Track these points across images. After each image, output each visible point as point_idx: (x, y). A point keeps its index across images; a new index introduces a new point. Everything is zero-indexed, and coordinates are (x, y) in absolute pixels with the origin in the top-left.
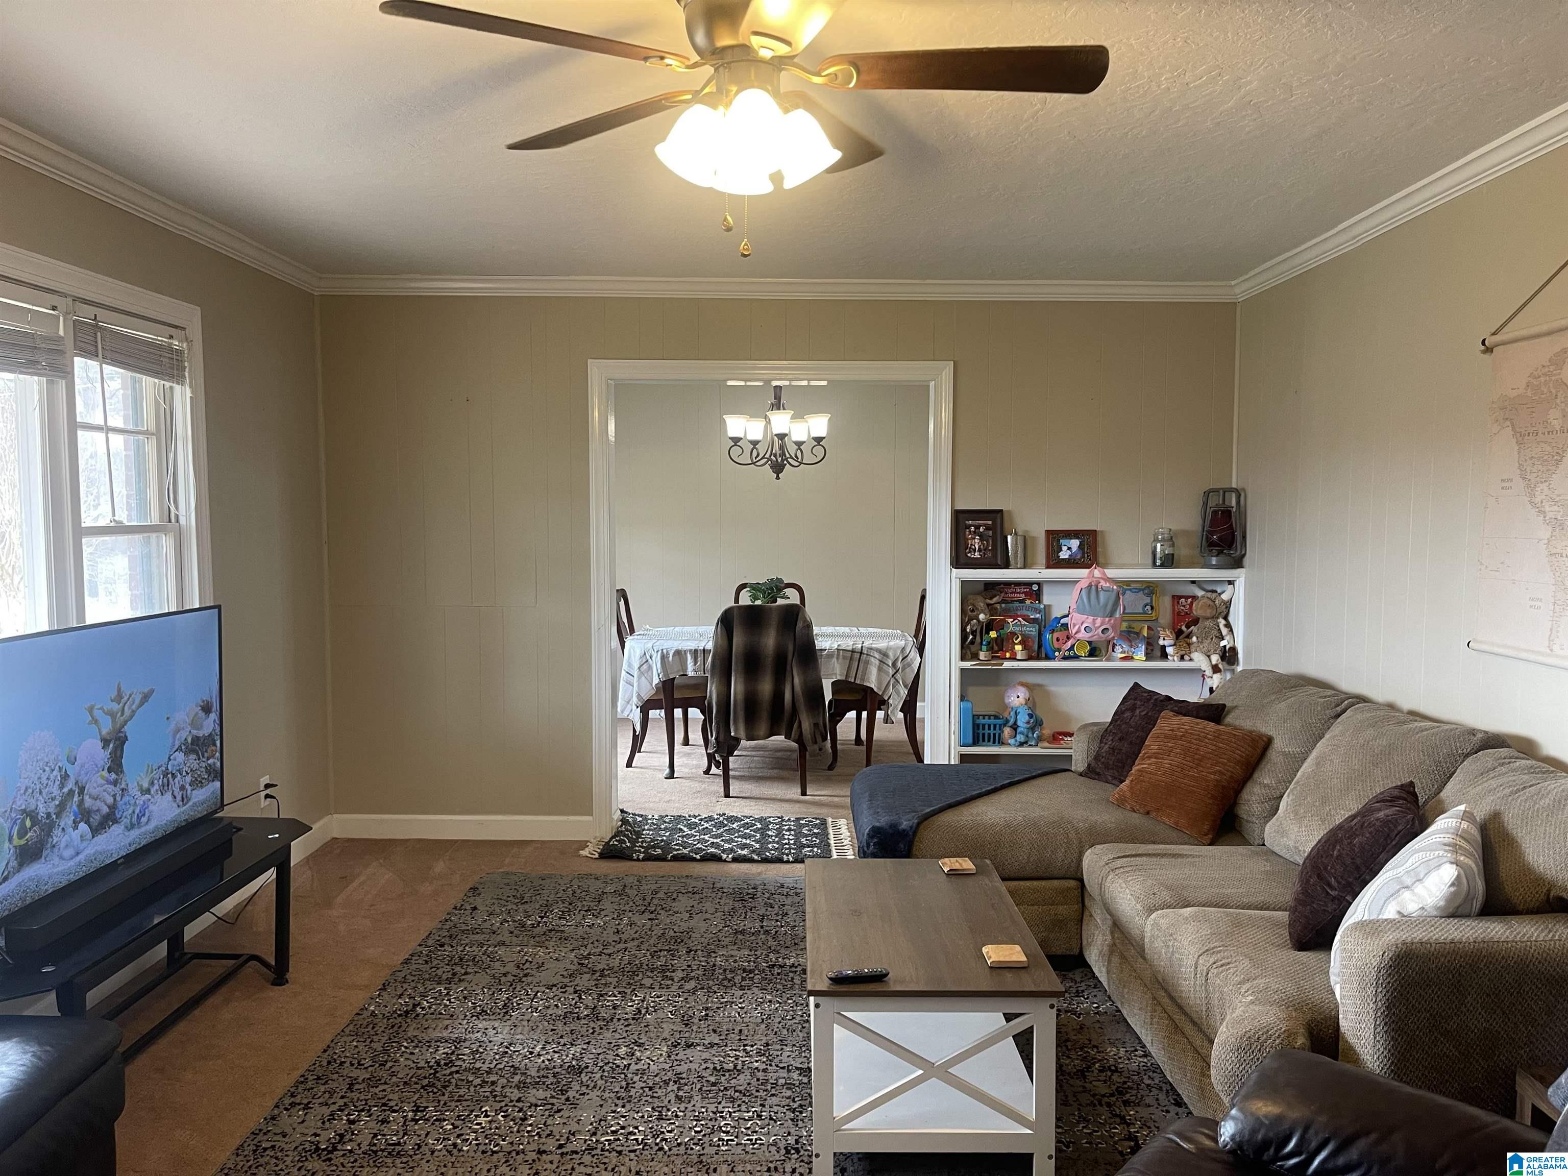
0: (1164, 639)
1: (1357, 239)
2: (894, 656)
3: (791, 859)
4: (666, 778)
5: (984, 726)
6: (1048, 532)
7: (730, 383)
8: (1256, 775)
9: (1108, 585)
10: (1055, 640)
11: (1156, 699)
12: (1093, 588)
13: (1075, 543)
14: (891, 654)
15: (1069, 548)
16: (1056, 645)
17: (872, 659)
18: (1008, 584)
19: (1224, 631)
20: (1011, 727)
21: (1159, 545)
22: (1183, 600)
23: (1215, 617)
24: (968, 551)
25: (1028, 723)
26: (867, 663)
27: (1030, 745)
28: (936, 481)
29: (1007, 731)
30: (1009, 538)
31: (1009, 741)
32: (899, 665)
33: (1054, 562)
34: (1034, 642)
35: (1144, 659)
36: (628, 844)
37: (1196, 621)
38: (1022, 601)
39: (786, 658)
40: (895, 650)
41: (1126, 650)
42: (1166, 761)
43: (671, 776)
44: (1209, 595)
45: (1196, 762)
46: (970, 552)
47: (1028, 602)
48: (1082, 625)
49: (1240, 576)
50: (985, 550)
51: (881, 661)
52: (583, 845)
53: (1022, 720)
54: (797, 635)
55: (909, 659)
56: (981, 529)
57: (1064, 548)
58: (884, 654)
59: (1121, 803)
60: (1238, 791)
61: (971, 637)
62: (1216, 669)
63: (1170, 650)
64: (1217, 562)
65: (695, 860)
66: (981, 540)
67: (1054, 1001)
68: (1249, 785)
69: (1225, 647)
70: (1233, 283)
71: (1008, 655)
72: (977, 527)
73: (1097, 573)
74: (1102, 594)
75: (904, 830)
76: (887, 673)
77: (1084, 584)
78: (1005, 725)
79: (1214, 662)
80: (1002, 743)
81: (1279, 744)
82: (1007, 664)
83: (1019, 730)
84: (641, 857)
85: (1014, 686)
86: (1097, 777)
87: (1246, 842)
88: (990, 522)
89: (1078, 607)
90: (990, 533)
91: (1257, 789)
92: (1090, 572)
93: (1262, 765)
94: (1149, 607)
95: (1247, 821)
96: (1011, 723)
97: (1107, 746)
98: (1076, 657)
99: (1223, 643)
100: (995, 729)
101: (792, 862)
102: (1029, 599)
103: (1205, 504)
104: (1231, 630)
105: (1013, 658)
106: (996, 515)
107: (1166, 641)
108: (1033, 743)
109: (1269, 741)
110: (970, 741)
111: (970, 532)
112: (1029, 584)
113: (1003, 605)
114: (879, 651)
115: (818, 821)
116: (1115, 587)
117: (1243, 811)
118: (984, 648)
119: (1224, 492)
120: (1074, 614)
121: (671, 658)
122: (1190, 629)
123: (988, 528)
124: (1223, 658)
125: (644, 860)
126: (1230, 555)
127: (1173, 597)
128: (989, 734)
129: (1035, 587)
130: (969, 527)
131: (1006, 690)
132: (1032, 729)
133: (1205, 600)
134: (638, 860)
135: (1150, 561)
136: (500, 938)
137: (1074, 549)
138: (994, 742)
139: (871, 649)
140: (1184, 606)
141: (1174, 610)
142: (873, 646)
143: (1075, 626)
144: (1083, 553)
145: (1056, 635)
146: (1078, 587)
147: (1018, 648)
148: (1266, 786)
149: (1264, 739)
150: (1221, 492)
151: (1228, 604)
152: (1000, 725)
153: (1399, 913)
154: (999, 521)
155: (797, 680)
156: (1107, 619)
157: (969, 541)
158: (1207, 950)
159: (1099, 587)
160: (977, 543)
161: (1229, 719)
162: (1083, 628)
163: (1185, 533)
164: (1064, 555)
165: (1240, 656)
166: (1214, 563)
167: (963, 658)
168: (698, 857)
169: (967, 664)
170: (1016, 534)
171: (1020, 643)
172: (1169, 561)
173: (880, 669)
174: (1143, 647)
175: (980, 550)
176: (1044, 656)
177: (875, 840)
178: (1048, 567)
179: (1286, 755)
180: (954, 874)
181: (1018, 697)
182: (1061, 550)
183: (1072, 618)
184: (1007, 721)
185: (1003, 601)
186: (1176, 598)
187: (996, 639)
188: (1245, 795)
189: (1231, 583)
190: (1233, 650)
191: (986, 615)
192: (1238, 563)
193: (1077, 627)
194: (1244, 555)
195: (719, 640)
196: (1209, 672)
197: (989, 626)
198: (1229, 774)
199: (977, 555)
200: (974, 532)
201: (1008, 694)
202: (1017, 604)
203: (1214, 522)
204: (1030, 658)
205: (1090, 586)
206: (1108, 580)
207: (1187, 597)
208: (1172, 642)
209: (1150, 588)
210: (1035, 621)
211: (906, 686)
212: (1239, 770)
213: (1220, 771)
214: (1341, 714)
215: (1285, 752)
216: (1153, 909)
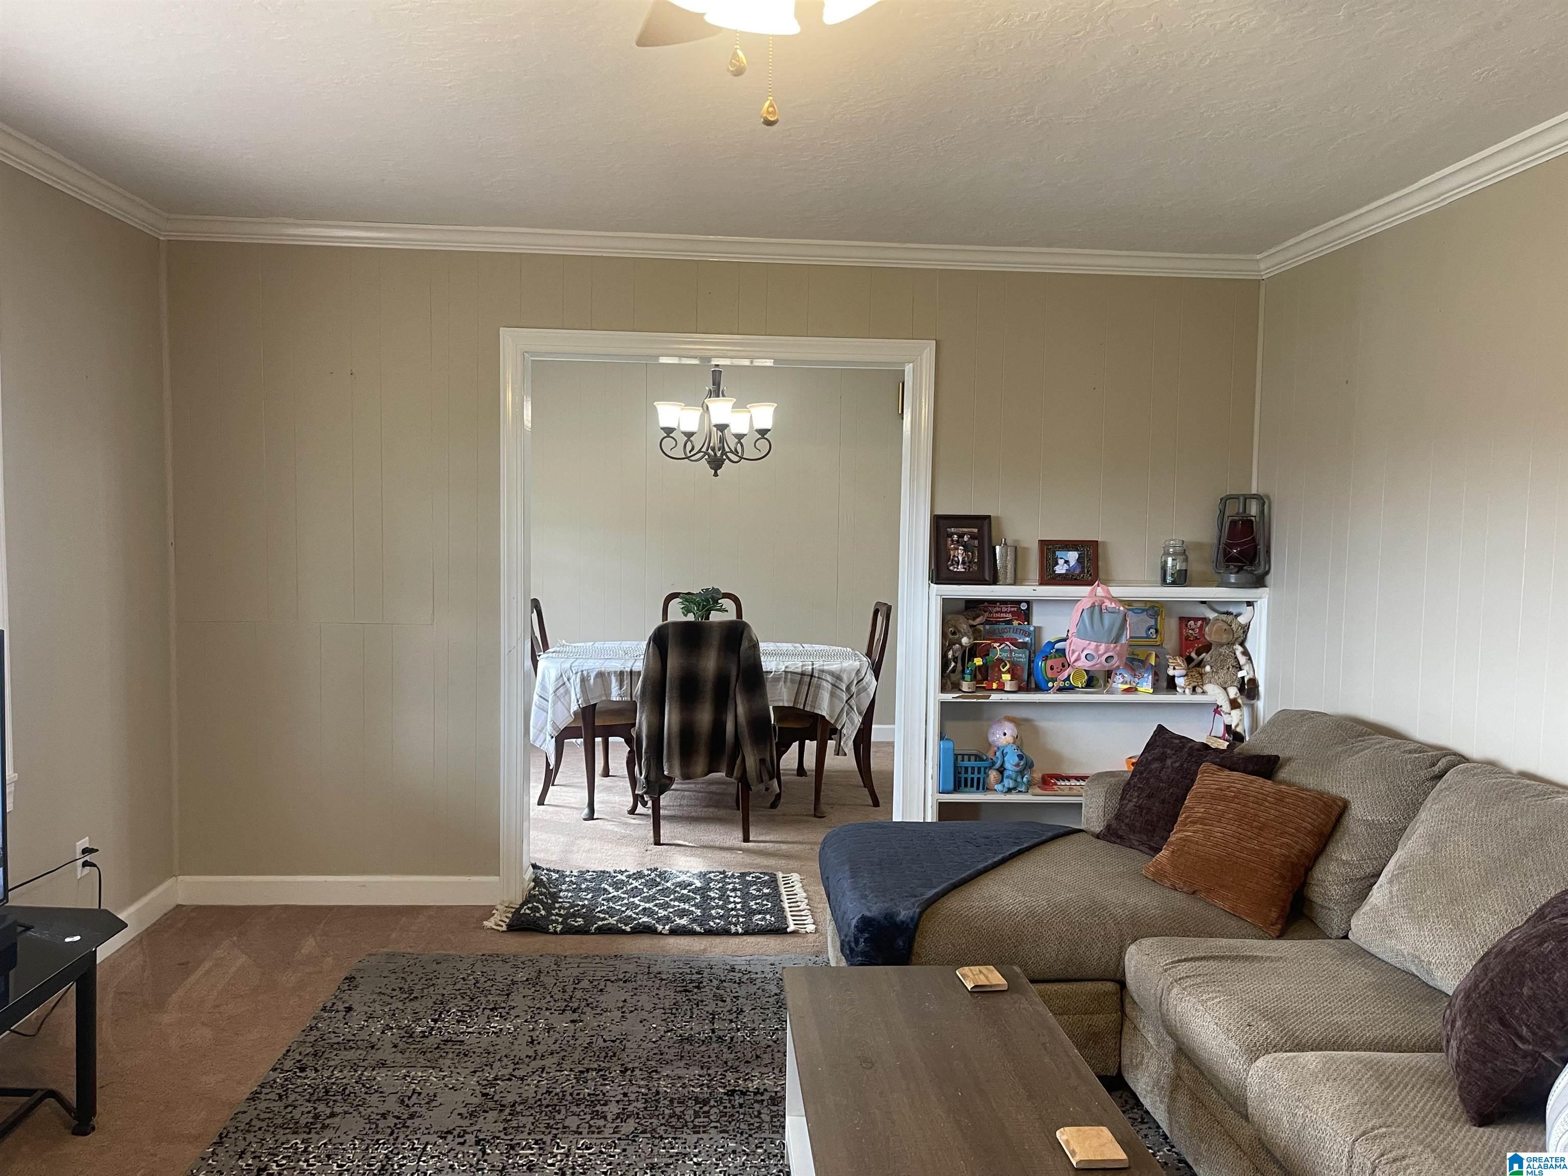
0: (1174, 669)
1: (1442, 197)
2: (849, 679)
3: (740, 930)
4: (585, 819)
5: (966, 768)
6: (1042, 543)
7: (663, 360)
8: (1330, 849)
9: (1113, 605)
10: (1048, 668)
11: (1191, 747)
12: (1097, 609)
13: (1073, 556)
14: (845, 677)
15: (1067, 562)
16: (1050, 674)
17: (824, 683)
18: (993, 602)
19: (1242, 660)
20: (997, 770)
21: (1170, 560)
22: (1192, 623)
23: (1230, 644)
24: (949, 563)
25: (1018, 765)
26: (819, 687)
27: (1019, 791)
28: (913, 481)
29: (993, 775)
30: (998, 548)
31: (996, 787)
32: (854, 689)
33: (1049, 578)
34: (1023, 672)
35: (1151, 691)
36: (543, 912)
37: (1207, 648)
38: (1009, 622)
39: (729, 683)
40: (849, 674)
41: (1129, 681)
42: (1217, 829)
43: (591, 817)
44: (1224, 617)
45: (1256, 831)
46: (952, 565)
47: (1015, 623)
48: (1082, 651)
49: (1263, 597)
50: (970, 562)
51: (833, 685)
52: (488, 912)
53: (1011, 762)
54: (742, 658)
55: (864, 682)
56: (966, 538)
57: (1061, 562)
58: (837, 677)
59: (1158, 878)
60: (1309, 869)
61: (953, 664)
62: (1234, 704)
63: (1180, 681)
64: (1236, 579)
65: (624, 932)
66: (966, 549)
68: (1322, 860)
69: (1243, 678)
70: (1258, 257)
71: (995, 686)
72: (961, 536)
73: (1100, 591)
74: (1107, 618)
75: (903, 922)
76: (841, 699)
77: (1086, 604)
78: (990, 768)
79: (1232, 696)
80: (986, 789)
81: (1358, 811)
82: (995, 697)
83: (1006, 773)
84: (558, 929)
85: (999, 721)
86: (1118, 841)
87: (1320, 935)
88: (976, 530)
89: (1078, 631)
90: (976, 542)
91: (1333, 866)
92: (1092, 590)
93: (1338, 836)
94: (1152, 631)
95: (1322, 907)
96: (998, 765)
97: (1131, 804)
98: (1071, 689)
99: (1241, 674)
100: (979, 772)
101: (742, 934)
102: (1017, 620)
103: (1222, 512)
104: (1250, 659)
105: (1001, 689)
106: (982, 523)
107: (1177, 670)
108: (1023, 789)
109: (1344, 807)
110: (951, 786)
111: (952, 541)
112: (1018, 602)
113: (987, 627)
114: (832, 673)
115: (767, 878)
116: (1122, 608)
117: (1316, 894)
118: (968, 677)
119: (1245, 499)
120: (1074, 639)
121: (592, 681)
122: (1201, 657)
123: (973, 537)
124: (1241, 690)
125: (563, 932)
126: (1251, 572)
127: (1181, 619)
128: (972, 779)
129: (1024, 606)
130: (951, 535)
131: (990, 726)
132: (1021, 773)
133: (1221, 624)
134: (555, 933)
135: (1159, 578)
136: (379, 1055)
137: (1072, 563)
138: (978, 788)
139: (823, 671)
140: (1193, 630)
141: (1181, 633)
142: (826, 668)
143: (1074, 652)
144: (1083, 568)
145: (1050, 662)
146: (1079, 607)
147: (1006, 677)
148: (1345, 863)
149: (1340, 803)
150: (1242, 499)
151: (1246, 629)
152: (985, 768)
154: (986, 528)
155: (740, 710)
156: (1112, 645)
157: (952, 552)
158: (1365, 1131)
159: (1103, 607)
160: (960, 554)
161: (1283, 774)
162: (1083, 656)
163: (1199, 546)
164: (1061, 569)
165: (1262, 689)
166: (1233, 581)
167: (944, 689)
168: (628, 929)
169: (949, 697)
170: (1005, 544)
171: (1008, 671)
172: (1181, 579)
173: (832, 694)
174: (1150, 677)
175: (964, 563)
176: (1033, 686)
177: (866, 935)
178: (1042, 583)
179: (1370, 825)
180: (980, 991)
181: (1005, 734)
182: (1057, 564)
183: (1070, 644)
184: (994, 763)
185: (987, 622)
186: (1184, 621)
187: (980, 667)
188: (1318, 873)
189: (1250, 604)
190: (1253, 682)
191: (969, 638)
192: (1259, 582)
193: (1076, 654)
194: (1267, 572)
195: (651, 662)
196: (1226, 707)
197: (972, 652)
198: (1299, 847)
199: (960, 568)
200: (958, 541)
201: (992, 731)
202: (1003, 626)
203: (1231, 535)
204: (1020, 690)
205: (1093, 606)
206: (1112, 599)
207: (1196, 620)
208: (1184, 672)
209: (1154, 609)
210: (1024, 645)
211: (860, 713)
212: (1309, 844)
213: (1287, 844)
214: (1439, 777)
215: (1368, 820)
216: (1254, 1052)
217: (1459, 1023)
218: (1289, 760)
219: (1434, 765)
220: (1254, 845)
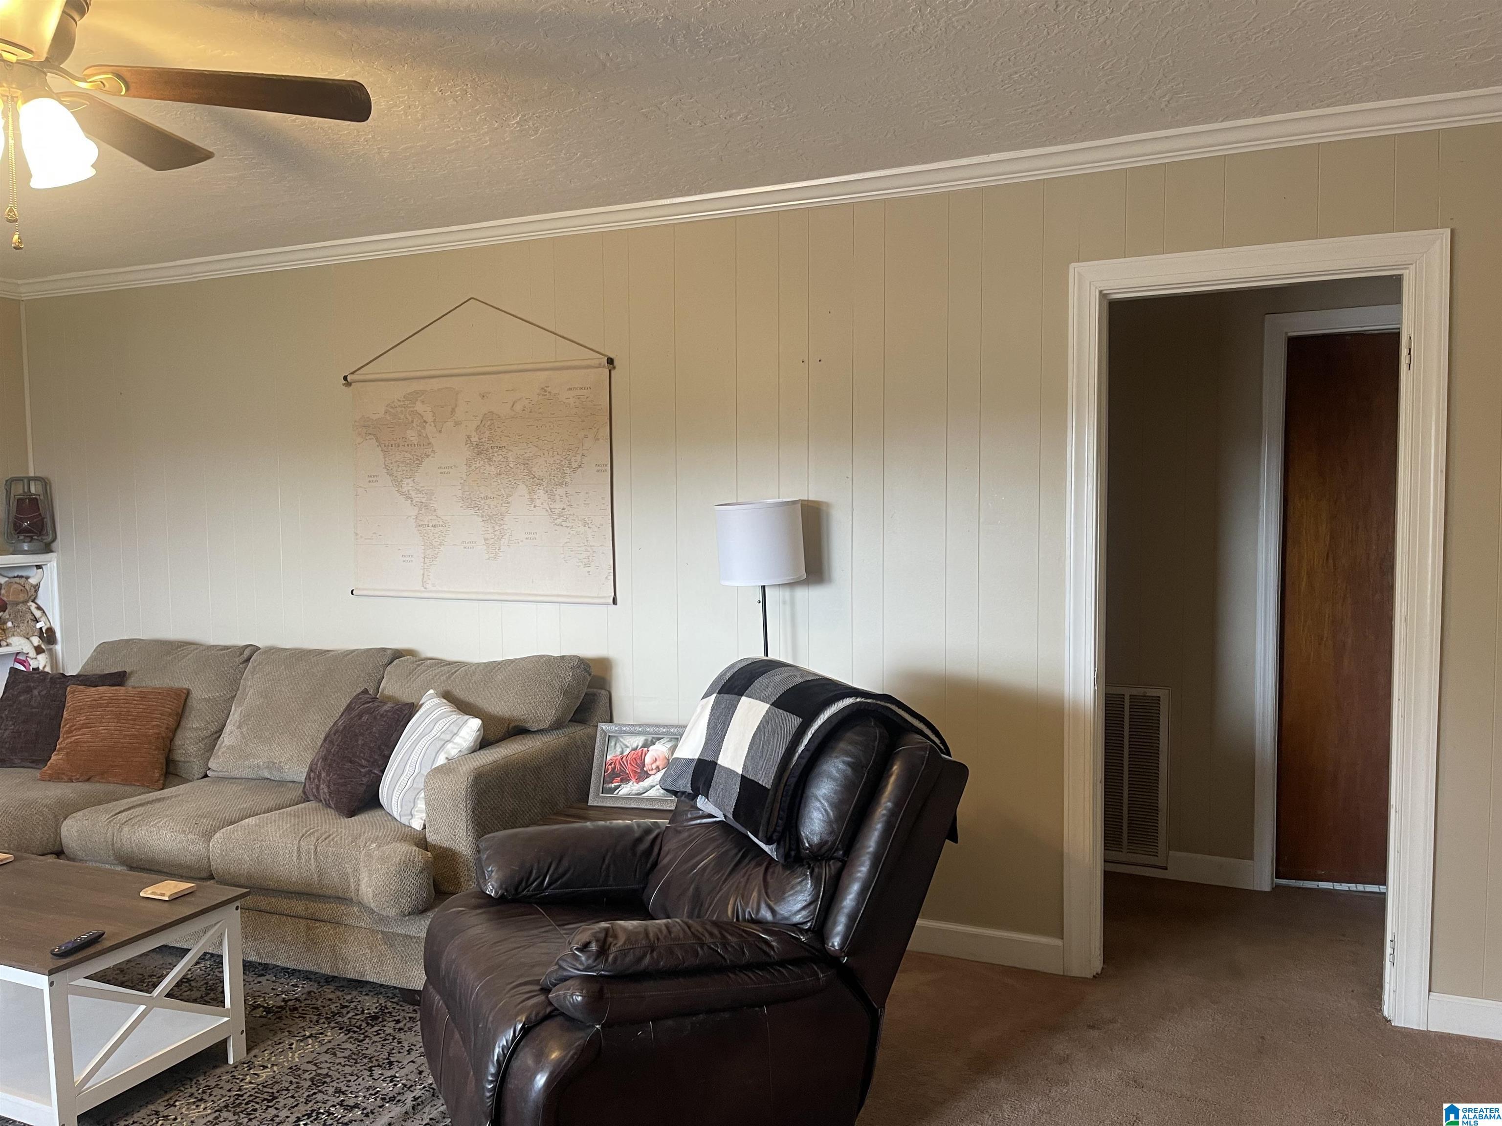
1: (194, 275)
8: (183, 723)
19: (38, 614)
23: (24, 602)
42: (101, 728)
44: (15, 580)
45: (132, 722)
49: (51, 561)
59: (63, 778)
60: (172, 740)
62: (38, 650)
64: (28, 547)
67: (238, 903)
68: (180, 730)
69: (41, 628)
79: (35, 644)
81: (197, 694)
87: (186, 781)
91: (189, 734)
93: (187, 714)
95: (185, 762)
99: (38, 625)
103: (9, 492)
104: (44, 612)
109: (188, 692)
117: (179, 755)
119: (28, 481)
124: (42, 638)
126: (40, 541)
133: (13, 586)
148: (196, 729)
149: (185, 691)
150: (24, 481)
151: (36, 588)
153: (447, 758)
158: (303, 835)
165: (59, 635)
166: (25, 548)
179: (207, 701)
188: (178, 742)
189: (39, 567)
190: (50, 630)
192: (47, 548)
194: (54, 540)
196: (32, 653)
198: (165, 726)
203: (19, 511)
212: (172, 722)
213: (157, 725)
214: (248, 660)
215: (205, 698)
216: (208, 835)
217: (323, 775)
218: (132, 672)
219: (241, 654)
220: (133, 732)
